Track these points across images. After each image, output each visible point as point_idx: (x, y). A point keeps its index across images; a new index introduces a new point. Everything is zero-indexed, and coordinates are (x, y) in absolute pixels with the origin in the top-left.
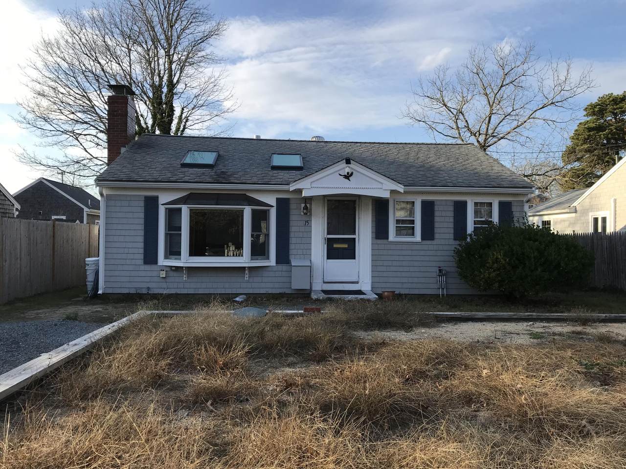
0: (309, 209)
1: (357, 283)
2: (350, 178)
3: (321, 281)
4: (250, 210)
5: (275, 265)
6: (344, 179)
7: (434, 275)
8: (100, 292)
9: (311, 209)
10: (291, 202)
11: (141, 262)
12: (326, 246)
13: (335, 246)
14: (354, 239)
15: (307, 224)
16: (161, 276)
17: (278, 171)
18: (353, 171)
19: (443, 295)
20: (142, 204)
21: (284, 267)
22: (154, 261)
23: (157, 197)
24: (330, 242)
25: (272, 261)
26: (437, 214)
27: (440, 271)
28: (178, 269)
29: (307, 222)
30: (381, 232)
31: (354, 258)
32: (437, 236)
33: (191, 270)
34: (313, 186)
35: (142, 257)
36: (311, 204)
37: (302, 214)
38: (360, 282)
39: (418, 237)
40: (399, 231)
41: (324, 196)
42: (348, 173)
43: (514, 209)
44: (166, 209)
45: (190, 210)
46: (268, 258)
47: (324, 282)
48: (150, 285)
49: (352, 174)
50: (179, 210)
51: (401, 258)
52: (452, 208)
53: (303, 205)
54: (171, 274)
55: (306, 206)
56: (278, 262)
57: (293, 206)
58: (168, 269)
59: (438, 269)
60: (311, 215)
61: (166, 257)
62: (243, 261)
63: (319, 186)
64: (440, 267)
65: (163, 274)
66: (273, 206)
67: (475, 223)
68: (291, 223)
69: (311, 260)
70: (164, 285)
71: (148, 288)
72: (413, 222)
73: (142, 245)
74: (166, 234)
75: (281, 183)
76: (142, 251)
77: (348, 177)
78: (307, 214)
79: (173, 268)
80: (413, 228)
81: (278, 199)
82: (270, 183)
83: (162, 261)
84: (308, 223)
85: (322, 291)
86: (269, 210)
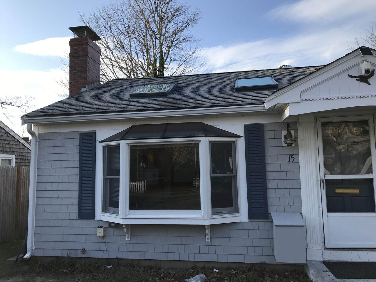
0: (293, 136)
2: (370, 80)
3: (320, 246)
4: (208, 142)
5: (247, 220)
6: (359, 82)
8: (27, 256)
9: (296, 138)
10: (266, 129)
11: (75, 216)
12: (324, 192)
13: (338, 191)
14: (371, 180)
15: (292, 159)
16: (98, 235)
17: (244, 93)
20: (77, 142)
21: (261, 224)
22: (91, 215)
23: (94, 134)
24: (329, 185)
25: (243, 215)
28: (117, 226)
29: (291, 156)
31: (373, 210)
33: (135, 229)
34: (304, 98)
35: (76, 209)
36: (296, 131)
37: (284, 145)
41: (316, 116)
42: (367, 71)
44: (105, 147)
45: (131, 147)
46: (236, 210)
47: (326, 248)
48: (86, 246)
50: (118, 147)
53: (284, 133)
54: (111, 231)
55: (289, 133)
56: (252, 215)
57: (269, 135)
58: (107, 226)
60: (297, 146)
61: (105, 210)
62: (201, 217)
63: (315, 97)
65: (100, 233)
66: (240, 137)
68: (268, 160)
69: (301, 214)
70: (103, 247)
71: (84, 251)
73: (76, 194)
74: (105, 180)
75: (250, 102)
76: (76, 201)
78: (291, 144)
79: (113, 225)
81: (247, 127)
82: (234, 104)
83: (100, 215)
84: (293, 158)
85: (325, 265)
86: (234, 142)
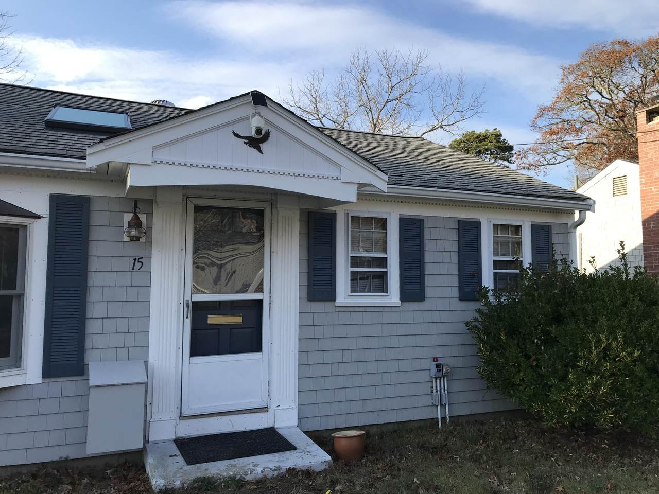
0: (144, 226)
1: (265, 409)
2: (263, 146)
3: (175, 414)
5: (39, 381)
6: (247, 146)
7: (425, 376)
9: (150, 228)
10: (95, 206)
12: (188, 322)
13: (213, 320)
14: (260, 303)
15: (138, 265)
17: (62, 133)
18: (270, 129)
19: (444, 419)
21: (68, 385)
24: (199, 311)
25: (31, 371)
26: (428, 245)
27: (439, 367)
29: (138, 260)
31: (258, 349)
32: (429, 292)
34: (158, 158)
36: (150, 215)
37: (126, 239)
38: (273, 406)
39: (393, 296)
40: (358, 282)
42: (259, 131)
43: (555, 239)
46: (17, 363)
47: (182, 417)
49: (267, 136)
51: (362, 343)
52: (454, 236)
53: (128, 217)
55: (136, 217)
56: (50, 370)
57: (98, 218)
59: (434, 364)
60: (149, 242)
63: (176, 160)
64: (436, 359)
66: (39, 217)
67: (497, 264)
68: (93, 265)
69: (146, 362)
72: (383, 262)
75: (65, 153)
77: (256, 141)
78: (138, 239)
80: (383, 277)
81: (57, 201)
84: (140, 262)
85: (176, 445)
86: (25, 227)
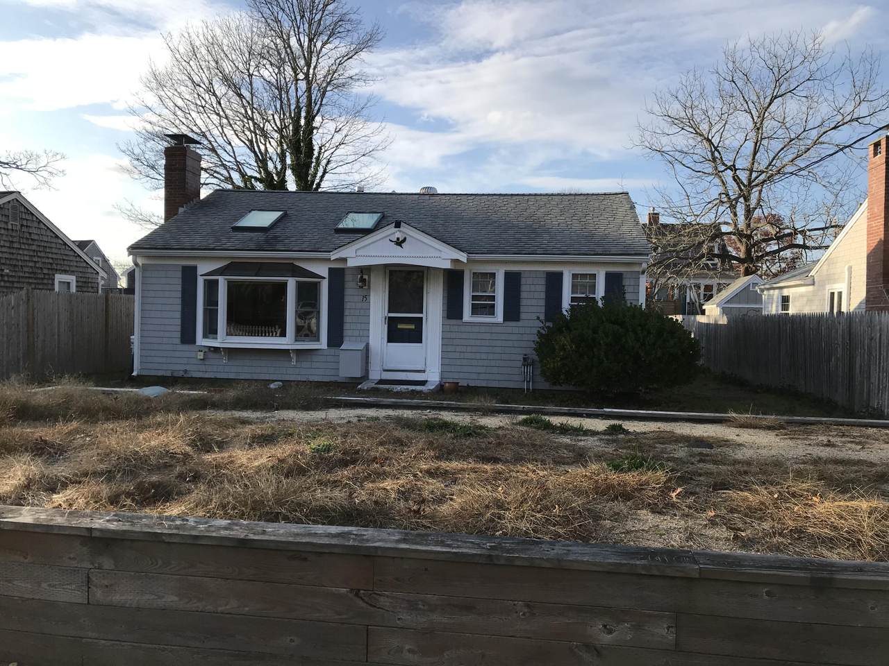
0: (366, 281)
1: (424, 371)
2: (403, 245)
3: (380, 368)
4: (295, 282)
5: (326, 348)
6: (396, 245)
7: (519, 364)
8: (134, 374)
9: (369, 282)
10: (347, 272)
11: (178, 341)
12: (386, 326)
13: (398, 326)
14: (421, 319)
15: (364, 299)
16: (199, 357)
17: (340, 235)
18: (405, 236)
19: (528, 389)
20: (179, 274)
21: (336, 350)
22: (193, 341)
23: (195, 268)
24: (392, 323)
25: (323, 344)
26: (523, 288)
27: (525, 359)
28: (216, 350)
29: (365, 297)
30: (453, 310)
31: (420, 341)
32: (523, 316)
33: (232, 352)
34: (358, 254)
35: (179, 335)
36: (369, 277)
37: (358, 287)
38: (427, 370)
39: (499, 316)
40: (476, 310)
41: (386, 266)
42: (398, 239)
43: (626, 282)
44: (205, 280)
45: (228, 282)
46: (318, 340)
47: (384, 370)
48: (188, 368)
49: (404, 240)
50: (217, 281)
51: (478, 343)
52: (543, 282)
53: (359, 277)
54: (211, 355)
55: (362, 277)
56: (330, 344)
57: (348, 278)
58: (207, 350)
59: (522, 356)
60: (369, 288)
61: (205, 336)
62: (285, 343)
64: (525, 355)
65: (201, 355)
66: (325, 278)
67: (573, 299)
68: (346, 298)
69: (368, 343)
70: (203, 368)
71: (186, 371)
72: (493, 298)
73: (179, 322)
74: (205, 311)
76: (179, 328)
77: (399, 243)
78: (362, 287)
79: (212, 349)
80: (493, 306)
81: (330, 270)
82: (320, 250)
83: (201, 341)
84: (366, 298)
86: (319, 282)
